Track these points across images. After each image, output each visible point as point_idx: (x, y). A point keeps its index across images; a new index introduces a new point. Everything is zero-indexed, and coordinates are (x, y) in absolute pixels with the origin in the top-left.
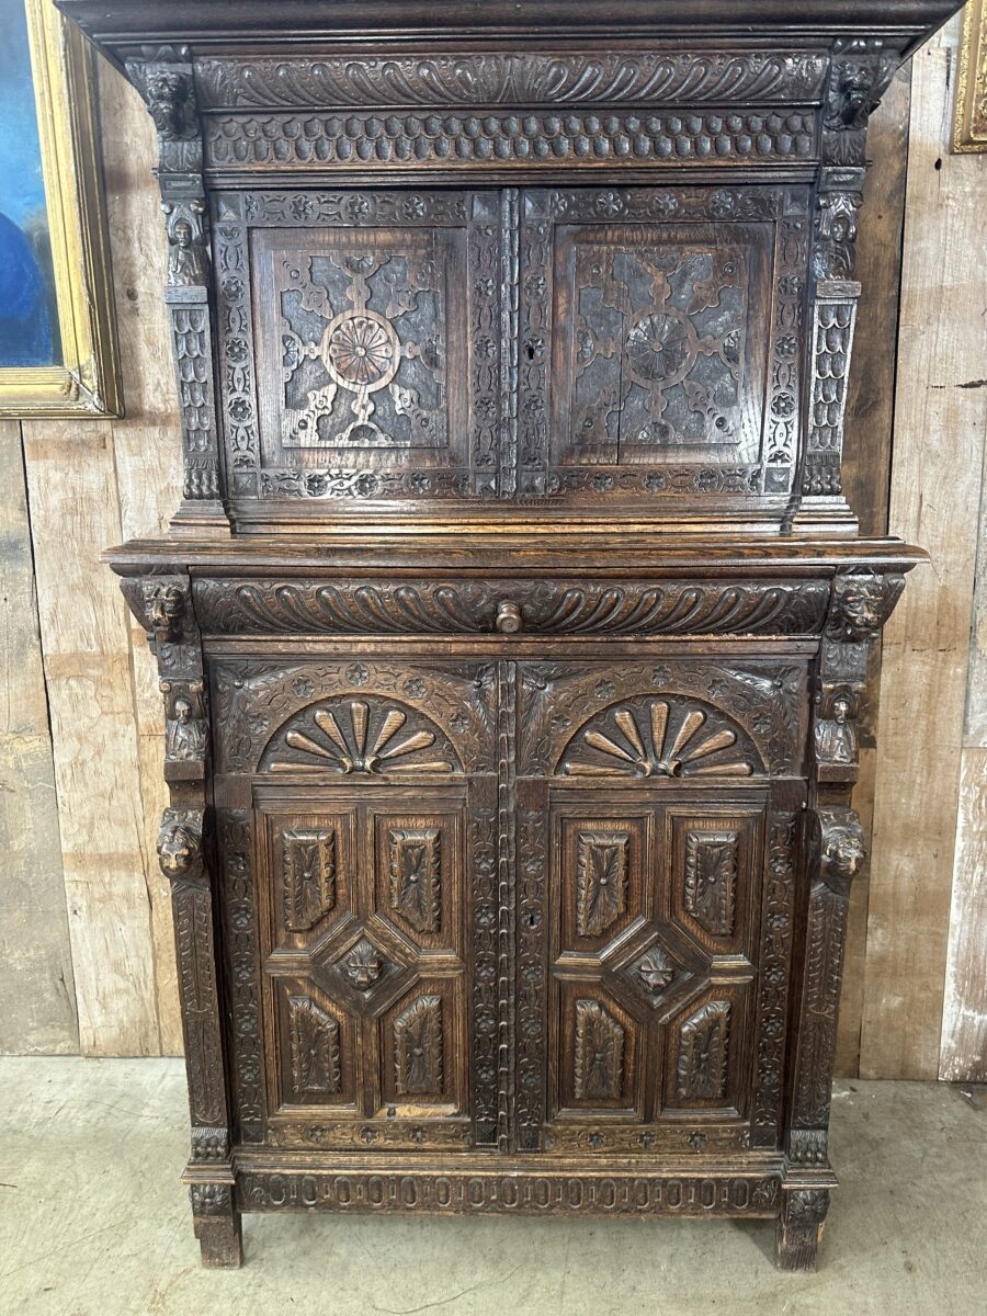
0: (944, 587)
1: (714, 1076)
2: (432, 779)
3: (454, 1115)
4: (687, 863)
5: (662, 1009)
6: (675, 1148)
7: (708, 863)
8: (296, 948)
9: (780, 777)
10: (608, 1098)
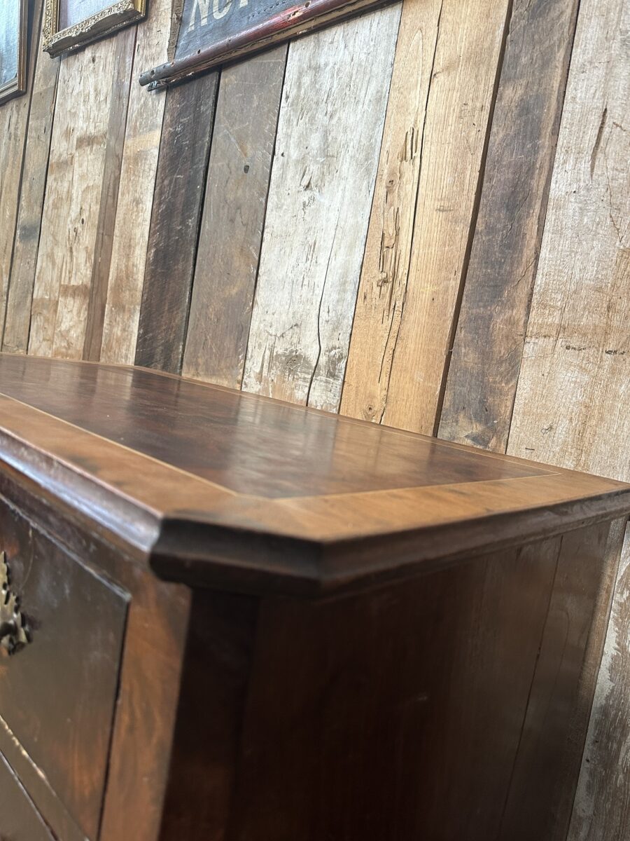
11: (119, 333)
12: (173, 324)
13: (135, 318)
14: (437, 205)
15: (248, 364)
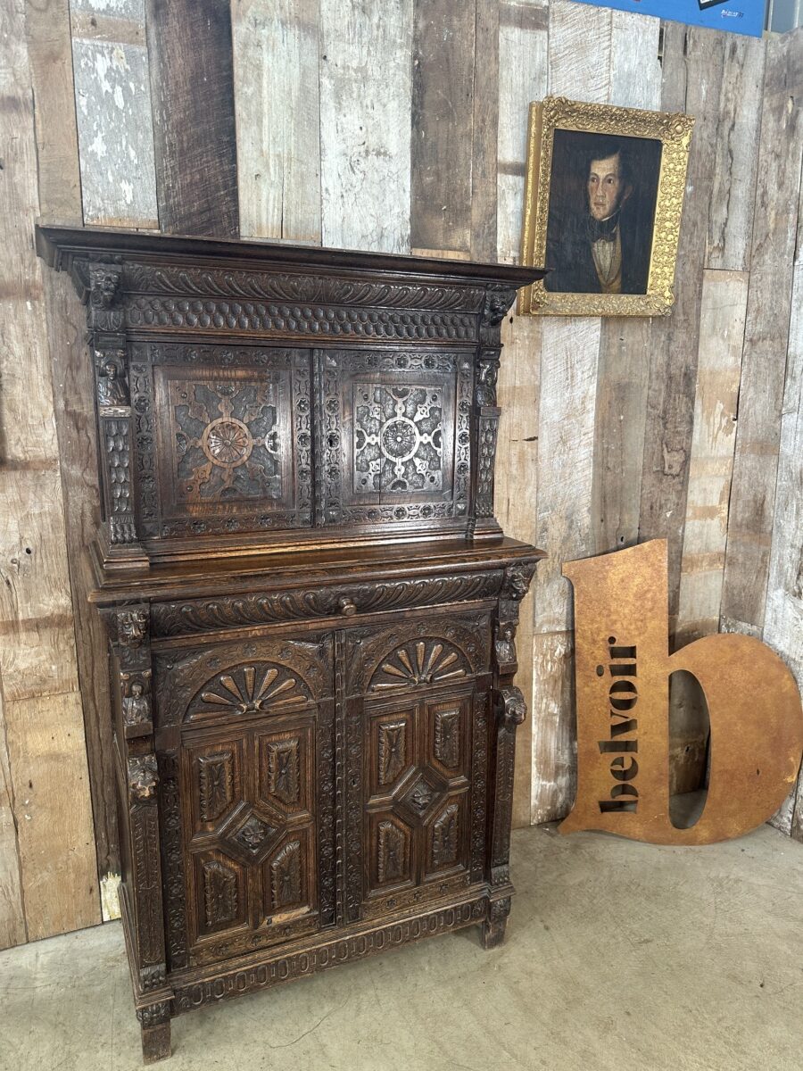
1: (451, 849)
2: (296, 708)
3: (308, 912)
4: (435, 730)
5: (424, 817)
6: (432, 896)
7: (446, 730)
8: (208, 832)
9: (479, 674)
10: (398, 877)
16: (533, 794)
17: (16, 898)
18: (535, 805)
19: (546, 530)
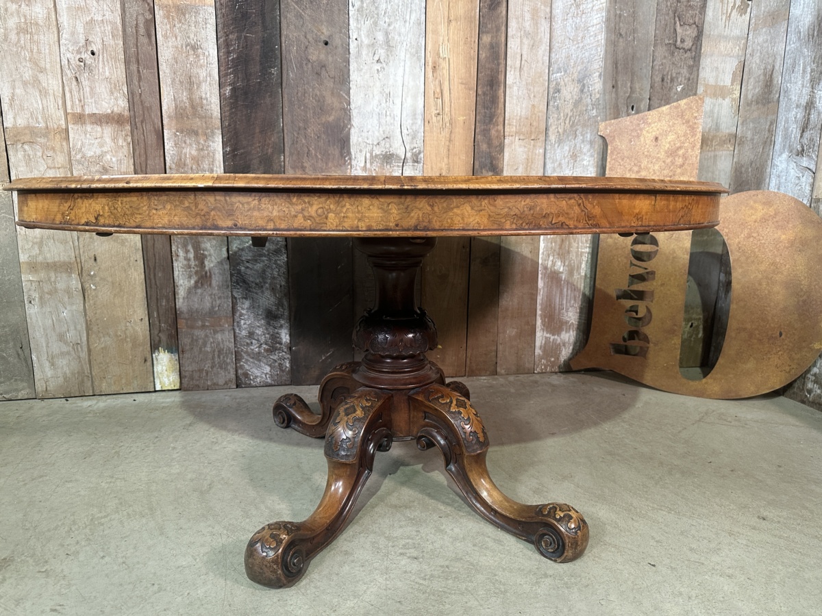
0: (533, 105)
11: (194, 153)
12: (270, 142)
13: (216, 139)
14: (460, 81)
15: (354, 163)
16: (538, 344)
17: (84, 355)
18: (539, 355)
19: (559, 91)
